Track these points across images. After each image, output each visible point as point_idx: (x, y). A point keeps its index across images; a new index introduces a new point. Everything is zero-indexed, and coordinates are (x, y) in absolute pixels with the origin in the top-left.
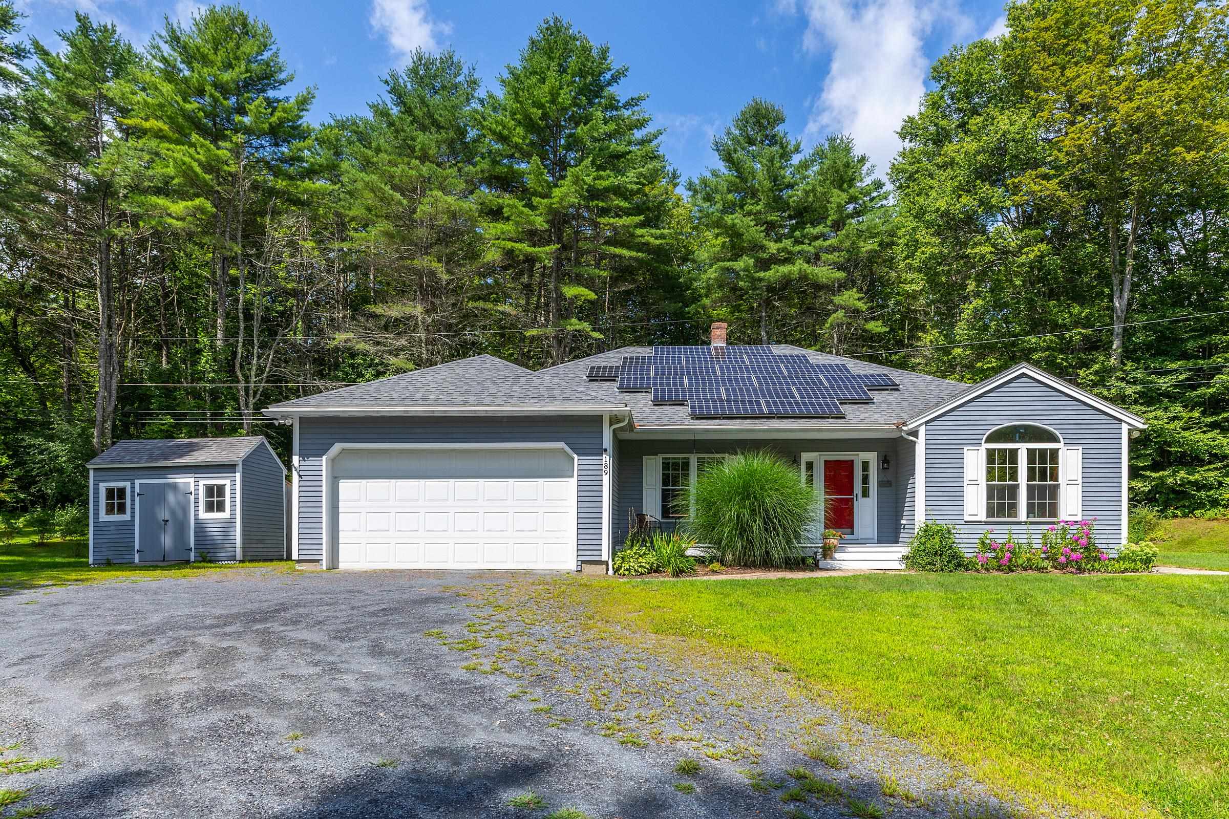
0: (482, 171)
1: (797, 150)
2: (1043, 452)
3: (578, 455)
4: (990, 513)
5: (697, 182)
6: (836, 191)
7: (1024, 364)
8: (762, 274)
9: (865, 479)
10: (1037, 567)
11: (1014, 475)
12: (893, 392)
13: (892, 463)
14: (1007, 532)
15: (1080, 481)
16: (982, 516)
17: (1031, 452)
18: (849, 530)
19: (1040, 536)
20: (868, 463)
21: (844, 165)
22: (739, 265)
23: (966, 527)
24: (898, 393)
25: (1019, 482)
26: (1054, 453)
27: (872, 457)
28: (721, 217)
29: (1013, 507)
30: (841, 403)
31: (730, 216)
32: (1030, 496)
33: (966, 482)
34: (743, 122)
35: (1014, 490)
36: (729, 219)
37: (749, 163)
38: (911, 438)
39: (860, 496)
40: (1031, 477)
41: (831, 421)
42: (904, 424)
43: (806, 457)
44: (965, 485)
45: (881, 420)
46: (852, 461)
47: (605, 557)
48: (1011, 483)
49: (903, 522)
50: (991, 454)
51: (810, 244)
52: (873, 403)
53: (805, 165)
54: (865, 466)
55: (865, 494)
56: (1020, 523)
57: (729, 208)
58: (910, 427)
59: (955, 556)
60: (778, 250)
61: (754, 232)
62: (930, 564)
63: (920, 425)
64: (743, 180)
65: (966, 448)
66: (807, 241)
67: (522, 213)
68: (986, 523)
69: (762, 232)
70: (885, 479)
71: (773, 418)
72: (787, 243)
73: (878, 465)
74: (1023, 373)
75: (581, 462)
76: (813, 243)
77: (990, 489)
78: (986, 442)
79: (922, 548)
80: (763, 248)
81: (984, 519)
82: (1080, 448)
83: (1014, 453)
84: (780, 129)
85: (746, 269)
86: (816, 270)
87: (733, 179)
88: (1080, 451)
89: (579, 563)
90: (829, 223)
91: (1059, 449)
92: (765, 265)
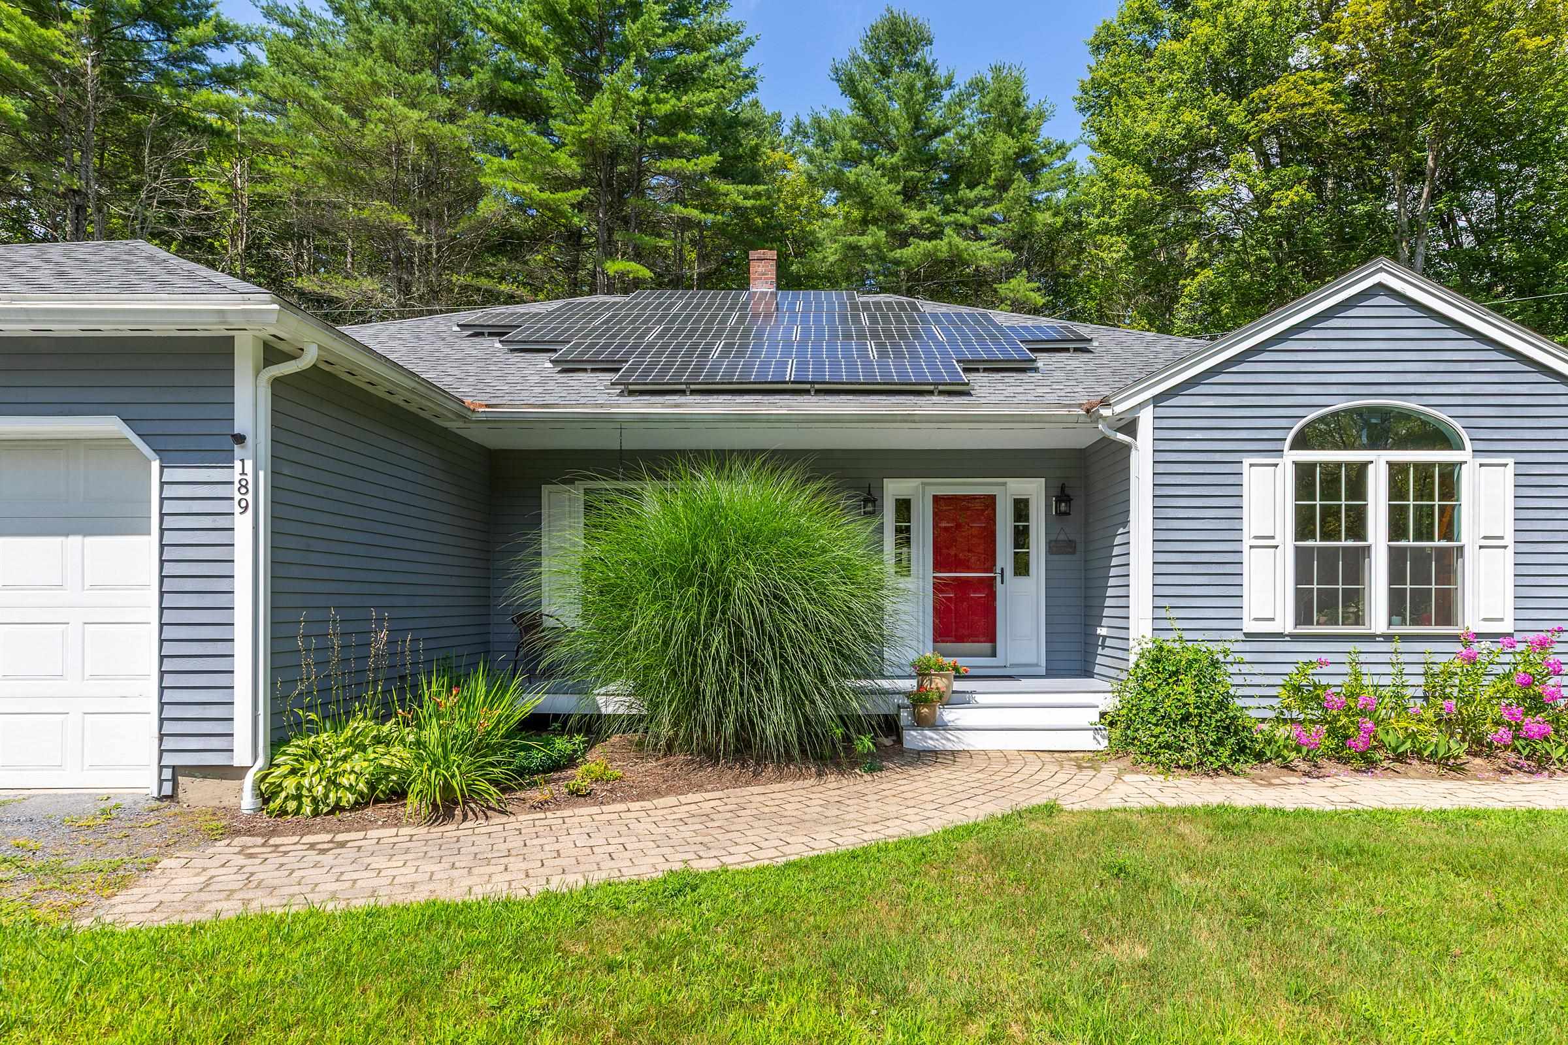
0: (480, 85)
1: (950, 85)
2: (1424, 469)
3: (168, 457)
4: (1303, 615)
5: (807, 122)
6: (1001, 136)
7: (1384, 262)
8: (897, 254)
9: (1021, 536)
10: (1433, 754)
11: (1358, 527)
12: (1079, 354)
13: (1077, 504)
14: (1346, 658)
15: (1509, 540)
16: (1286, 622)
17: (1397, 471)
18: (987, 646)
19: (1420, 669)
20: (1026, 502)
21: (1013, 103)
22: (865, 241)
23: (1248, 647)
24: (1090, 356)
25: (1371, 540)
26: (1449, 476)
27: (1034, 489)
28: (840, 171)
29: (1355, 600)
30: (965, 370)
31: (853, 170)
32: (1396, 574)
33: (1247, 542)
34: (874, 41)
35: (1357, 560)
36: (851, 174)
37: (880, 96)
38: (1121, 437)
39: (1009, 572)
40: (1397, 529)
41: (935, 399)
42: (1105, 403)
43: (894, 488)
44: (1246, 549)
45: (1052, 398)
46: (993, 498)
47: (242, 755)
48: (1350, 543)
49: (1102, 631)
50: (1304, 472)
51: (965, 213)
52: (1036, 370)
53: (960, 102)
54: (1021, 508)
55: (1022, 567)
56: (1371, 638)
57: (851, 159)
58: (1119, 409)
59: (1230, 727)
60: (922, 220)
61: (887, 192)
62: (1168, 746)
63: (1141, 405)
64: (875, 122)
65: (1247, 461)
66: (962, 209)
67: (534, 144)
68: (1295, 638)
69: (898, 193)
70: (1062, 537)
71: (807, 392)
72: (933, 210)
73: (1048, 506)
74: (1380, 285)
75: (171, 474)
76: (970, 211)
77: (1302, 556)
78: (1293, 447)
79: (1148, 704)
80: (900, 218)
81: (1289, 628)
82: (1510, 460)
83: (1359, 472)
84: (924, 54)
85: (876, 246)
86: (974, 246)
87: (859, 119)
88: (1511, 469)
89: (167, 774)
90: (991, 182)
91: (1461, 463)
92: (902, 240)
